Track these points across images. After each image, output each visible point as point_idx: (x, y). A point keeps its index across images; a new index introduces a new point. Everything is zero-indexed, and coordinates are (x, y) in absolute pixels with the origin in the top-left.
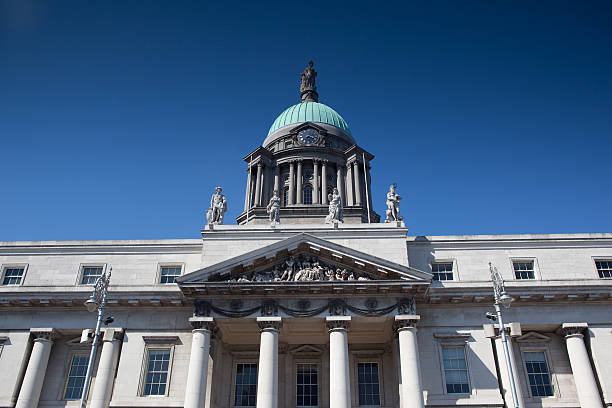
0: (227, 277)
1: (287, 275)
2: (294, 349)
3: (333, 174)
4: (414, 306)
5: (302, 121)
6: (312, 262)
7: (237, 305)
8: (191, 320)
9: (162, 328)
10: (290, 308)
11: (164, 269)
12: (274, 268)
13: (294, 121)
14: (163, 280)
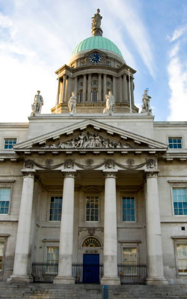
0: (44, 145)
1: (80, 144)
2: (85, 188)
3: (110, 82)
4: (156, 164)
5: (92, 48)
6: (95, 136)
7: (49, 162)
8: (23, 170)
9: (5, 175)
10: (81, 164)
11: (7, 140)
12: (72, 140)
13: (87, 48)
14: (6, 147)
